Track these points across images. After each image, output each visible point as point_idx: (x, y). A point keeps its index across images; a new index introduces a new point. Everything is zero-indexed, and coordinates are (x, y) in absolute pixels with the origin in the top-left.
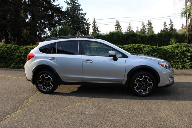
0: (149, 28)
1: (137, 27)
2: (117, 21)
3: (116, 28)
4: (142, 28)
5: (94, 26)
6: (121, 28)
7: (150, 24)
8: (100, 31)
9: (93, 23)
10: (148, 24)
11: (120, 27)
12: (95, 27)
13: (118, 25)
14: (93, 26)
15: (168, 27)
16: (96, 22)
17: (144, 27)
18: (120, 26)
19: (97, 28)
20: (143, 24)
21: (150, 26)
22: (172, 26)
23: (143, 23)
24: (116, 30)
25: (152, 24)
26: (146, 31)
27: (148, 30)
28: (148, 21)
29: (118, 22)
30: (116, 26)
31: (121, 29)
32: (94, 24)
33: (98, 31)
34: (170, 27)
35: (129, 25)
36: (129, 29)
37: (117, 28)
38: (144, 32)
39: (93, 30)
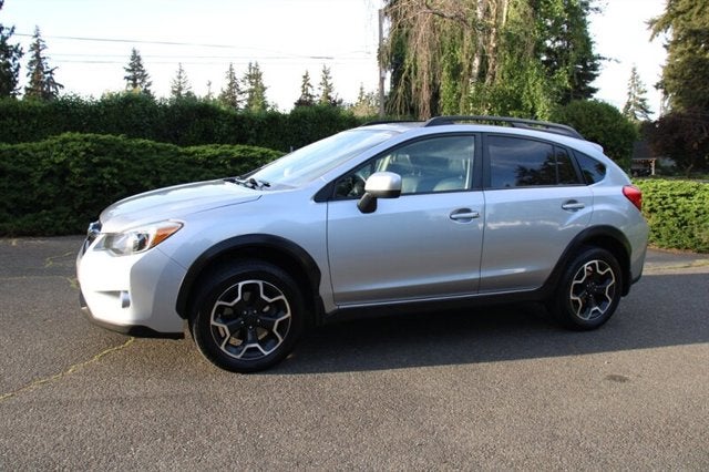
0: (251, 91)
1: (209, 84)
2: (134, 52)
3: (128, 78)
4: (226, 88)
5: (38, 61)
6: (148, 81)
7: (255, 76)
8: (61, 86)
9: (32, 49)
10: (250, 77)
11: (144, 77)
12: (40, 68)
13: (139, 70)
14: (31, 63)
15: (317, 93)
16: (45, 47)
17: (233, 85)
18: (143, 71)
19: (51, 72)
20: (231, 75)
21: (256, 84)
22: (329, 88)
23: (231, 69)
24: (128, 85)
25: (262, 77)
26: (239, 98)
27: (247, 96)
28: (250, 64)
29: (139, 59)
30: (128, 70)
31: (149, 85)
32: (37, 55)
33: (54, 84)
34: (321, 93)
35: (181, 71)
36: (180, 89)
37: (134, 80)
38: (234, 104)
39: (29, 79)
